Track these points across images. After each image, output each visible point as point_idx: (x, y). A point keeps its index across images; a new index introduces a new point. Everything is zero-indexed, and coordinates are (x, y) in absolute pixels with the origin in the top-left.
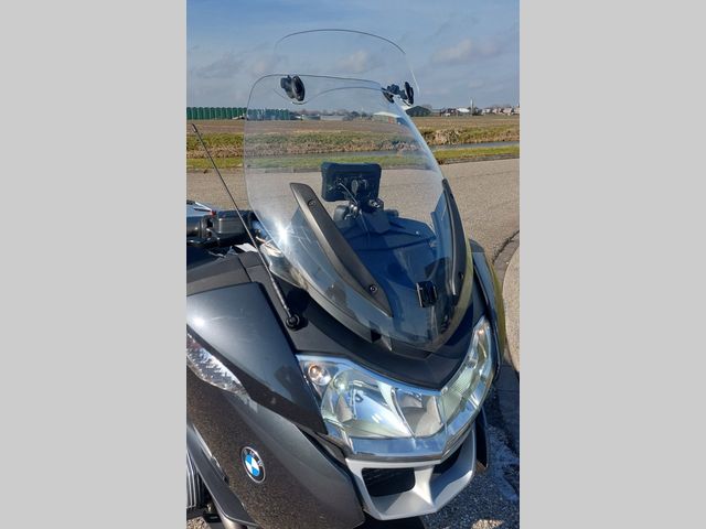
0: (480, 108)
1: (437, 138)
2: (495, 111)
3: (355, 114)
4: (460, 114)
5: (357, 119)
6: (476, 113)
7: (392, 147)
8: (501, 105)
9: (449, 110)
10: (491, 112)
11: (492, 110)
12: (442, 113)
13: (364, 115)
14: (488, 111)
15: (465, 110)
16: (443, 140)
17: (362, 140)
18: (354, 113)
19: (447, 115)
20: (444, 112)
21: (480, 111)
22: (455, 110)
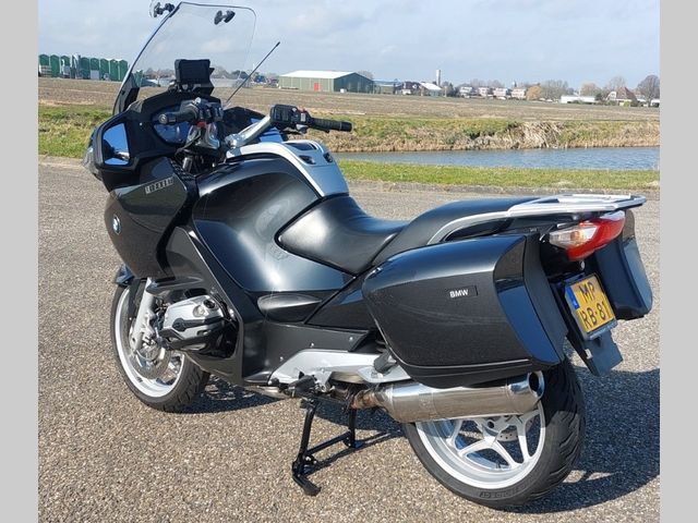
4: (427, 93)
6: (454, 93)
7: (472, 144)
9: (409, 85)
11: (474, 89)
12: (397, 88)
19: (405, 92)
20: (400, 88)
21: (457, 91)
22: (418, 84)
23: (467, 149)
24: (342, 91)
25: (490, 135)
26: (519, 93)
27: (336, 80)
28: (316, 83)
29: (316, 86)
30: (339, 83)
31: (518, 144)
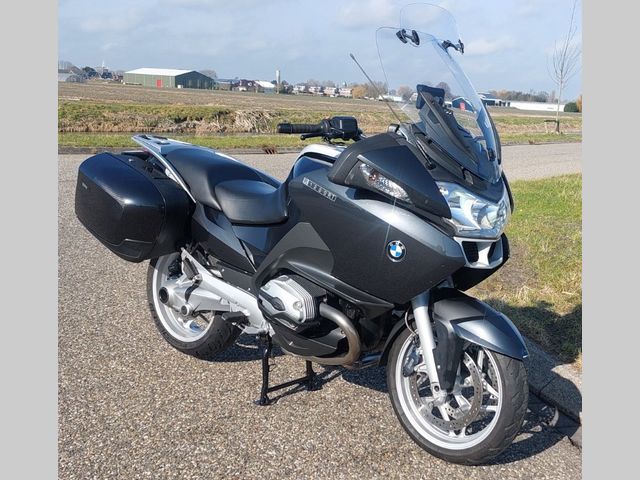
0: (290, 83)
1: (237, 122)
2: (312, 89)
3: (90, 72)
4: (262, 90)
5: (94, 79)
6: (286, 91)
7: (175, 127)
8: (321, 81)
9: (245, 83)
10: (306, 91)
11: (307, 88)
12: (234, 86)
13: (107, 75)
14: (302, 88)
15: (267, 85)
16: (247, 125)
17: (121, 115)
18: (87, 69)
19: (241, 89)
20: (237, 85)
21: (291, 88)
22: (253, 82)
23: (168, 131)
24: (179, 87)
25: (197, 119)
26: (346, 92)
27: (176, 77)
28: (159, 80)
29: (159, 82)
30: (181, 80)
31: (225, 128)
